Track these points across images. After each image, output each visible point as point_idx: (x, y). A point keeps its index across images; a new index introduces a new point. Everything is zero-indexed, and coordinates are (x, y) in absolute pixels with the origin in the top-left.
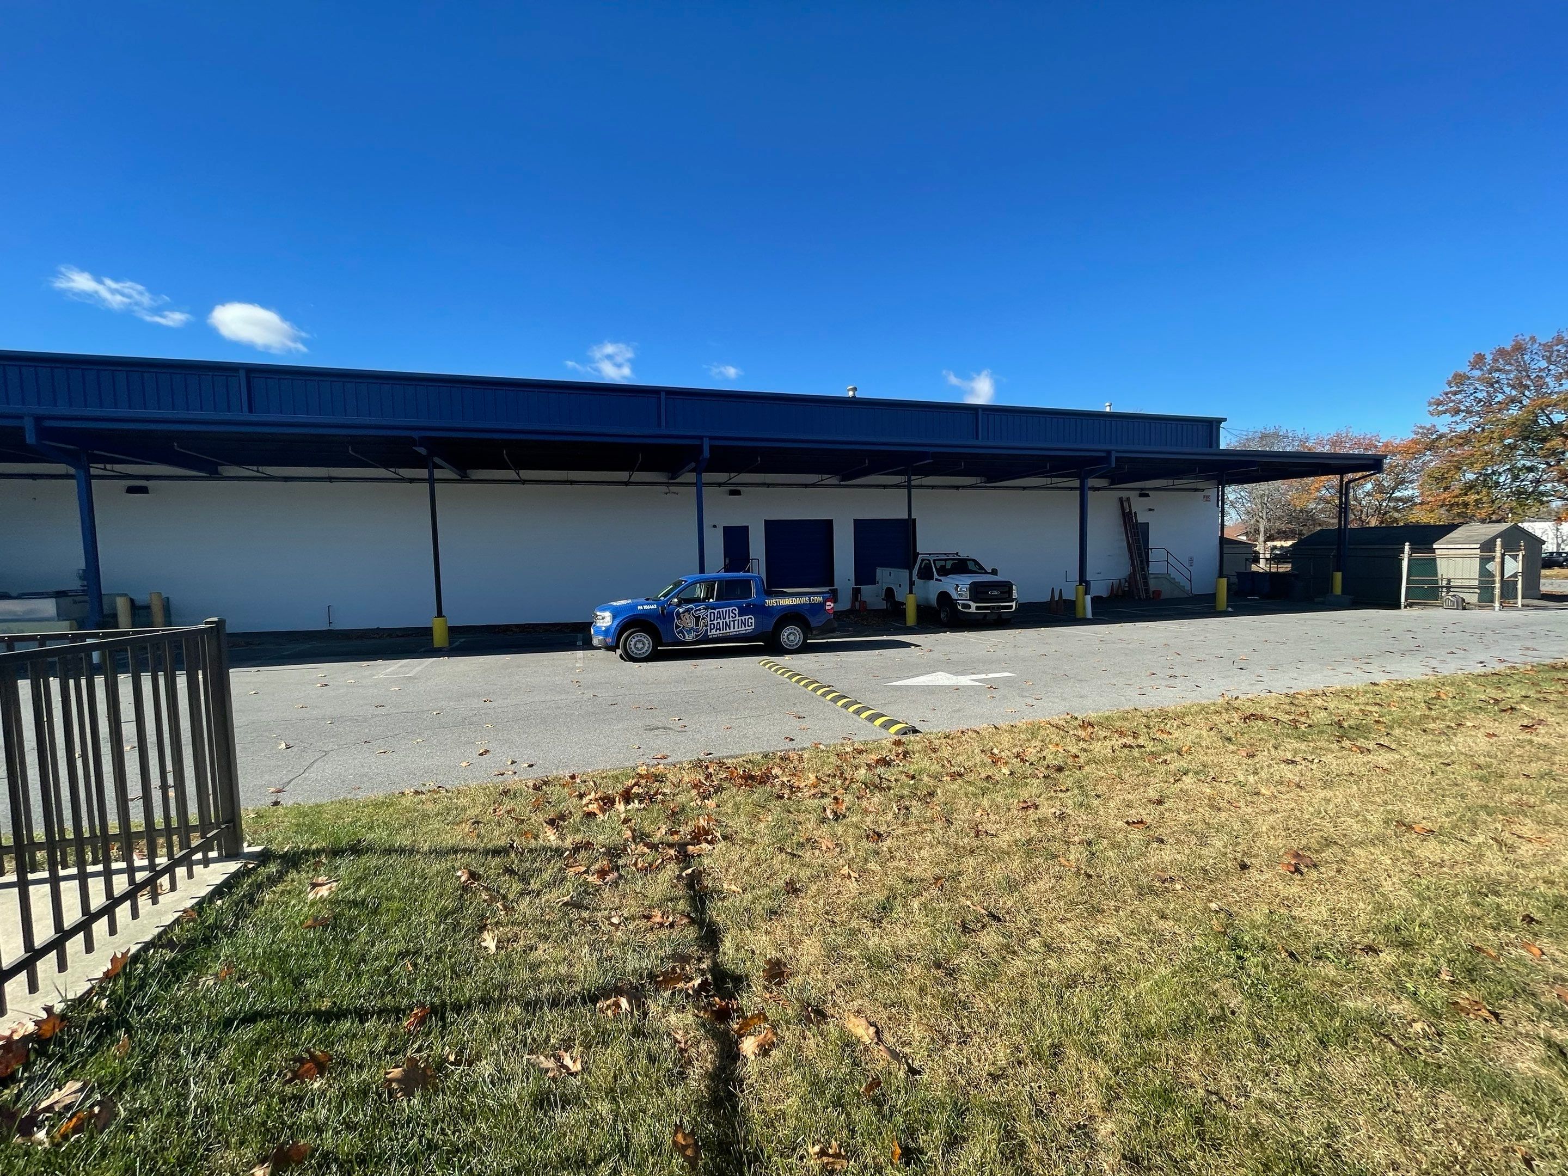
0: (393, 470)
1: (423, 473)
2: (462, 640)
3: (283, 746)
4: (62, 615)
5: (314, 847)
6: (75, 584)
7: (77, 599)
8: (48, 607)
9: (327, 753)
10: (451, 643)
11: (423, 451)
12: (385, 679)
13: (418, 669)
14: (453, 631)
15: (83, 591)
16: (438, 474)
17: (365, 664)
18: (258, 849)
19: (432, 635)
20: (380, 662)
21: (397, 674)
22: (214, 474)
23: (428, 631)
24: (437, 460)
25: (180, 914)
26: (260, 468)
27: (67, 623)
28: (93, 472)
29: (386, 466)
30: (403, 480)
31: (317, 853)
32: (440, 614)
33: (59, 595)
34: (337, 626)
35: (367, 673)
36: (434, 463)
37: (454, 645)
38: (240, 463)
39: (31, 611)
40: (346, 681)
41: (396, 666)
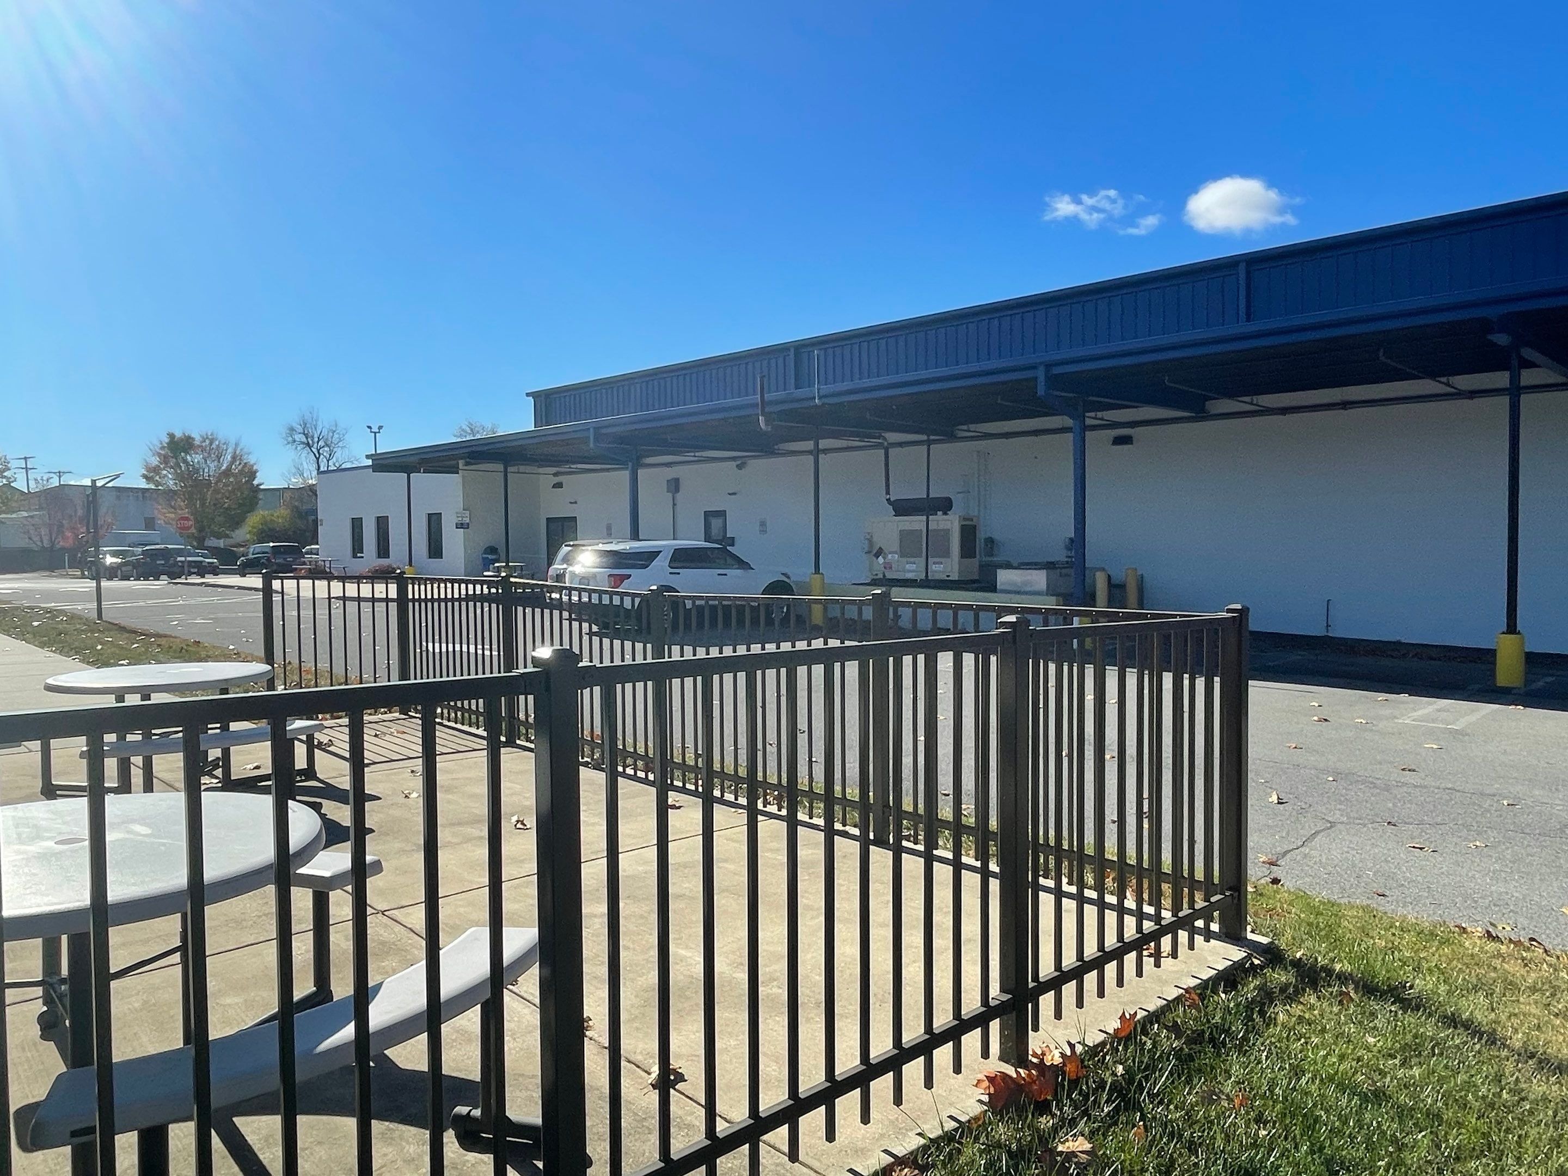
0: (1444, 379)
1: (1501, 379)
2: (1549, 679)
3: (1274, 798)
4: (1051, 590)
5: (1338, 967)
6: (1060, 555)
7: (1064, 571)
8: (1039, 579)
9: (1333, 825)
10: (1527, 682)
11: (1502, 339)
12: (1415, 727)
13: (1473, 718)
14: (1533, 660)
15: (1067, 562)
16: (1528, 377)
17: (1381, 696)
18: (1264, 940)
19: (1494, 663)
20: (1404, 697)
21: (1433, 721)
22: (1201, 414)
23: (1487, 656)
24: (1528, 353)
25: (1181, 991)
26: (1255, 398)
27: (1054, 598)
28: (1089, 422)
29: (1433, 375)
30: (1460, 394)
31: (1343, 978)
32: (1512, 629)
33: (1049, 566)
34: (1338, 632)
35: (1386, 712)
36: (1521, 358)
37: (1534, 686)
38: (1231, 394)
39: (1025, 583)
40: (1353, 719)
41: (1430, 709)
